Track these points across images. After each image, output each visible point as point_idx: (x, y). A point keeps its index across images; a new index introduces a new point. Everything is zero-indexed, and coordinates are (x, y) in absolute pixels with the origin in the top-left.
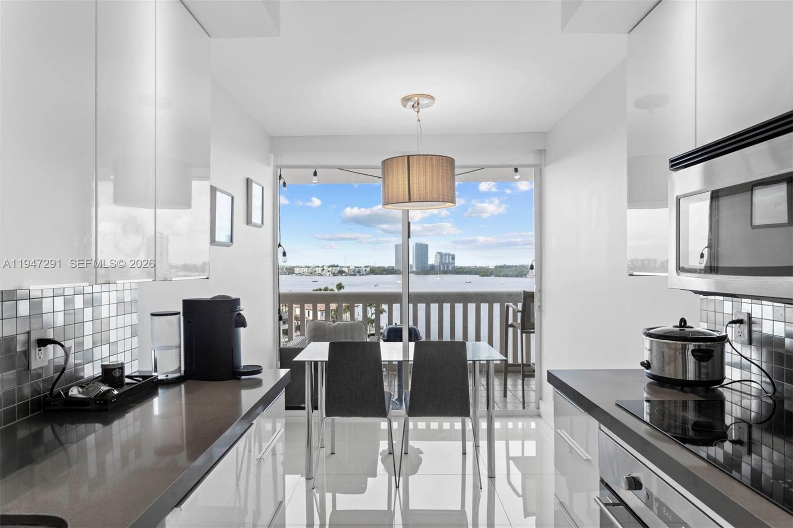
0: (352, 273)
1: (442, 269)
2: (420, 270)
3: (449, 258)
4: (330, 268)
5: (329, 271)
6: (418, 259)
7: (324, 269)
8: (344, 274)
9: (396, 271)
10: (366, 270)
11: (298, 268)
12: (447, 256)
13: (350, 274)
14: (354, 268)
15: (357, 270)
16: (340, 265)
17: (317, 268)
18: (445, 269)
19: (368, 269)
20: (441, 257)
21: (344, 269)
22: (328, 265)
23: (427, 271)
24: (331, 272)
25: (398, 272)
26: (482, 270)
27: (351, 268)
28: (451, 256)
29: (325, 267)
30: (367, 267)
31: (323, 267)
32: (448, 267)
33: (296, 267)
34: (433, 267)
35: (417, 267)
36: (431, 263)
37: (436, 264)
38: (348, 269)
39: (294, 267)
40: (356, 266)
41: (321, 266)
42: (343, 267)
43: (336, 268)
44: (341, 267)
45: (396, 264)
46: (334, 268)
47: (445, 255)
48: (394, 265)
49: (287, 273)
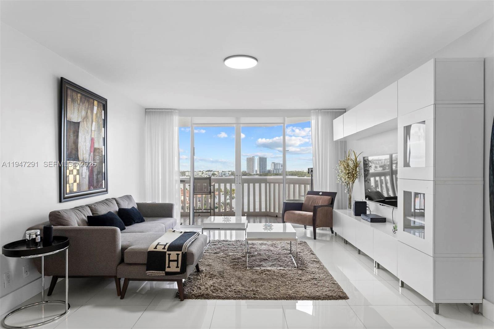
0: (220, 175)
1: (275, 172)
2: (261, 173)
3: (279, 166)
4: (207, 172)
5: (206, 174)
6: (261, 167)
7: (203, 173)
8: (215, 176)
9: (247, 174)
10: (229, 173)
11: (188, 172)
12: (278, 165)
13: (219, 175)
14: (221, 172)
15: (223, 173)
16: (213, 170)
17: (199, 172)
18: (277, 172)
19: (230, 173)
20: (275, 165)
21: (215, 173)
22: (206, 170)
23: (266, 174)
24: (208, 174)
25: (248, 174)
26: (299, 173)
27: (219, 172)
28: (280, 165)
29: (203, 172)
30: (230, 171)
31: (203, 171)
32: (279, 171)
33: (187, 172)
34: (269, 171)
35: (260, 172)
36: (268, 169)
37: (271, 170)
38: (218, 173)
39: (185, 172)
40: (223, 171)
41: (202, 171)
42: (215, 171)
43: (210, 172)
44: (214, 171)
45: (247, 170)
46: (209, 172)
47: (277, 164)
48: (246, 171)
49: (181, 175)
